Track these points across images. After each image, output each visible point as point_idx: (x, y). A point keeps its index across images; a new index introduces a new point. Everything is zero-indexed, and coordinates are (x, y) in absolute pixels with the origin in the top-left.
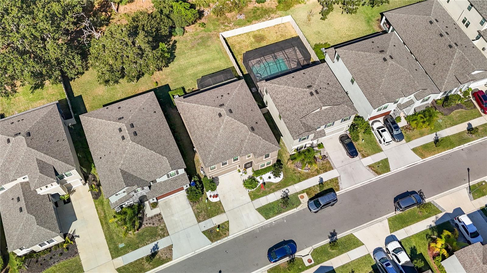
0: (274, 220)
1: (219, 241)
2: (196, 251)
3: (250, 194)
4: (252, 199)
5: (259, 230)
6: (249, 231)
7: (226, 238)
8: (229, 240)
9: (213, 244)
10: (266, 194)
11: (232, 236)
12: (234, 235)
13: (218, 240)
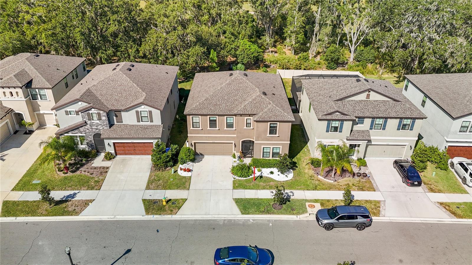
0: (253, 219)
1: (156, 216)
2: (117, 217)
3: (234, 182)
4: (235, 187)
5: (224, 223)
6: (209, 219)
7: (170, 216)
8: (172, 219)
9: (146, 216)
10: (257, 187)
11: (180, 216)
12: (183, 216)
13: (156, 214)
